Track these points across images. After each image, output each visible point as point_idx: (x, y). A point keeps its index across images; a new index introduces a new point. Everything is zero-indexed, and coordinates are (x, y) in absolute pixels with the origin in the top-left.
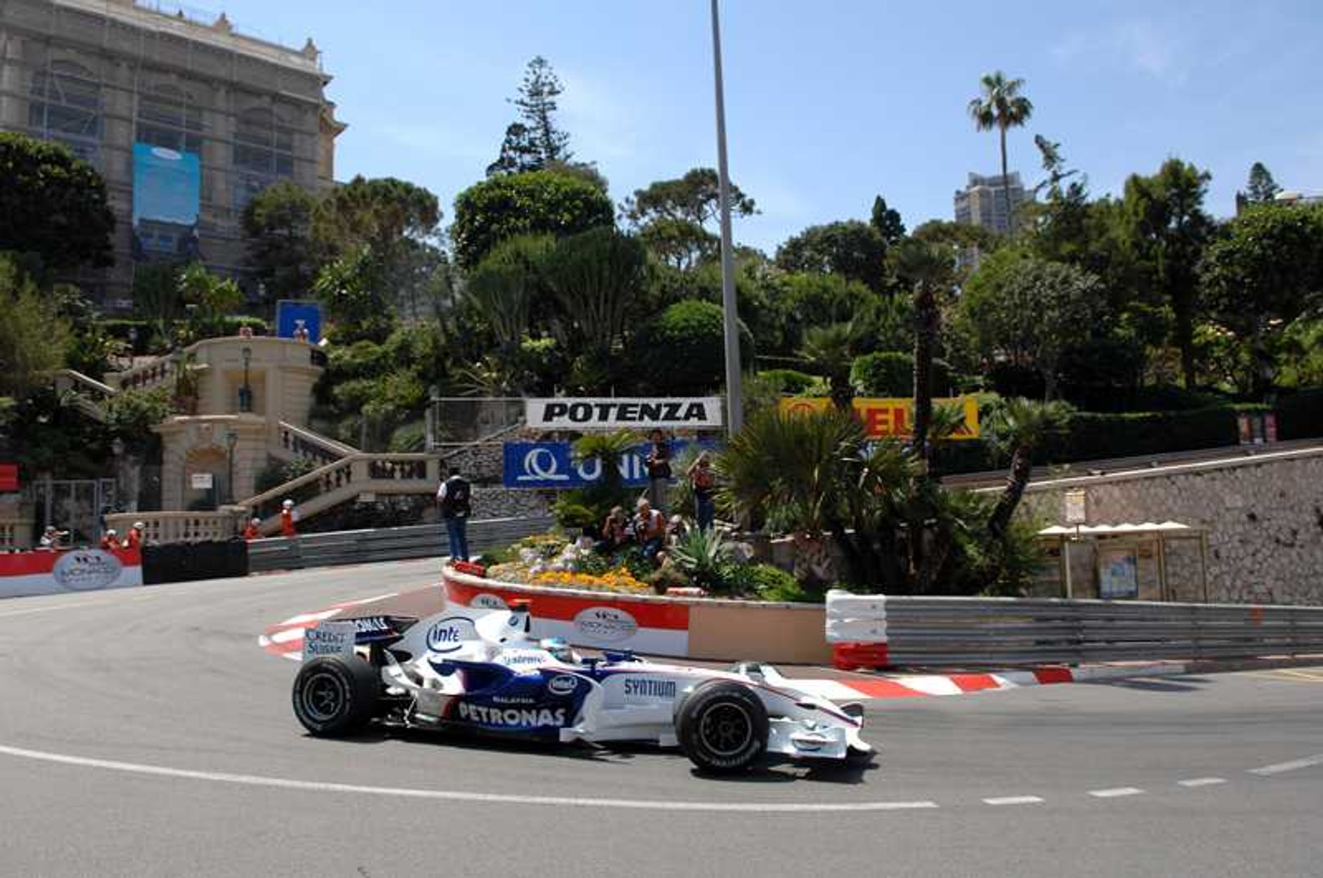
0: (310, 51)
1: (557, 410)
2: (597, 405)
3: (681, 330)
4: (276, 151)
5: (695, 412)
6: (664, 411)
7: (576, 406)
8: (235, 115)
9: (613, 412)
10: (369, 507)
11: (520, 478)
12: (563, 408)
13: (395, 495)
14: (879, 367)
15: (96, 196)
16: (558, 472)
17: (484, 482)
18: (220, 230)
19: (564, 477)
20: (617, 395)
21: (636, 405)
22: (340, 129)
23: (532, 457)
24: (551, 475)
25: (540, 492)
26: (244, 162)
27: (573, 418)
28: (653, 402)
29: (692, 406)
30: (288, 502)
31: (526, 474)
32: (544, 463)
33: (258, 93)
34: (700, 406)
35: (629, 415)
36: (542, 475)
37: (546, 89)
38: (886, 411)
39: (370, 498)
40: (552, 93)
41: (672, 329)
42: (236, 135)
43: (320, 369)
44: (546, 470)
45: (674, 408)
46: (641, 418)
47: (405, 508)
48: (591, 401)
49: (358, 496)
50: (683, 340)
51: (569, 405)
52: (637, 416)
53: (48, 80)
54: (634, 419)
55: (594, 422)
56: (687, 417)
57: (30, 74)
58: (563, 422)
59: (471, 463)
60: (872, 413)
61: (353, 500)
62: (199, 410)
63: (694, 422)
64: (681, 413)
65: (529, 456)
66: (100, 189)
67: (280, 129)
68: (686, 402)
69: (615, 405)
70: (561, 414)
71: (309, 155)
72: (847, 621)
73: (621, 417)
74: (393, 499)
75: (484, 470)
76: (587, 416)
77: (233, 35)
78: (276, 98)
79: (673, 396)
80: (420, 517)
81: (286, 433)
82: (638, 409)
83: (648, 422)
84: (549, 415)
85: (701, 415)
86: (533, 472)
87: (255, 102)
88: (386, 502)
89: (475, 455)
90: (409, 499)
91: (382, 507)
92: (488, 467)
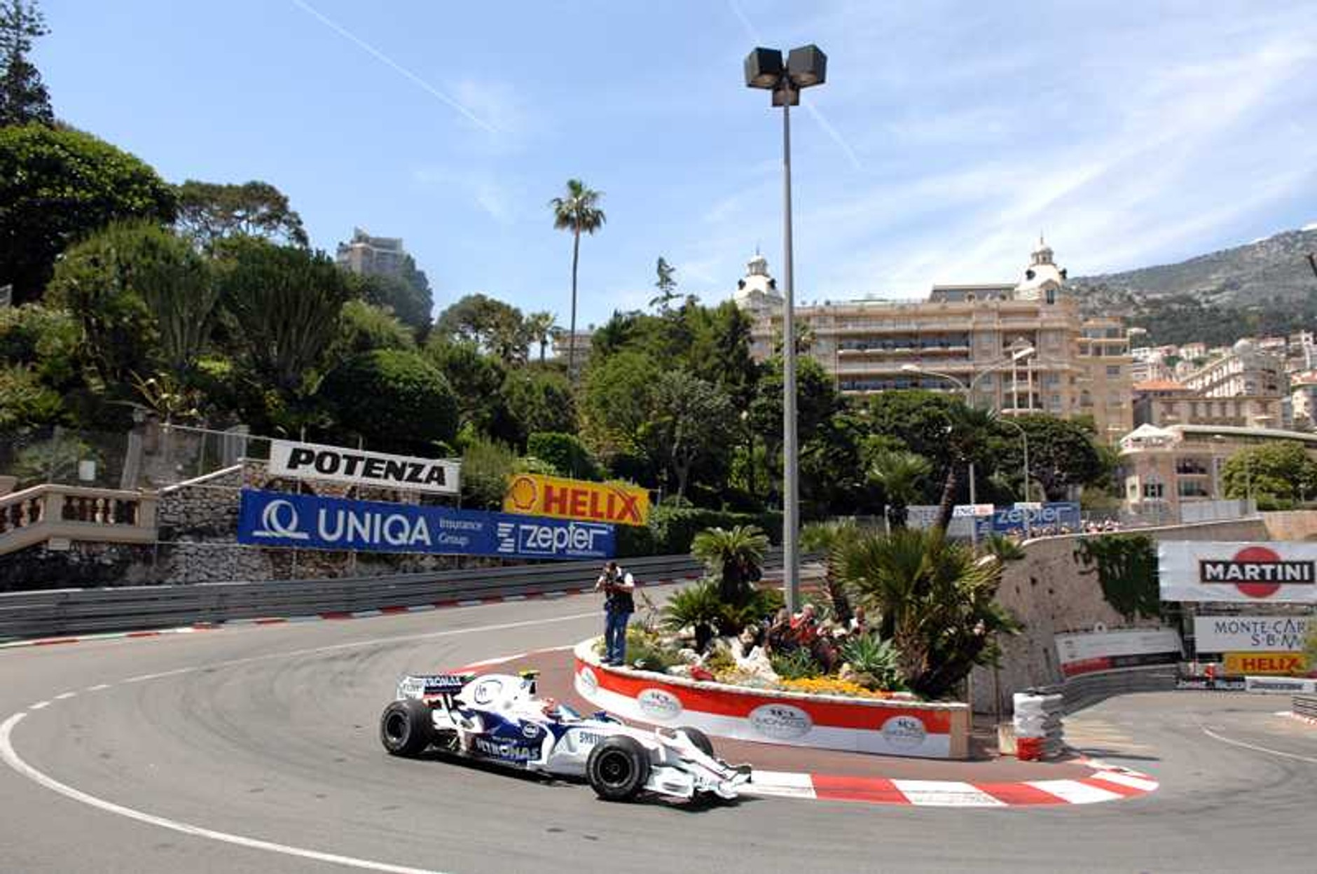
1: (303, 457)
2: (345, 457)
3: (406, 382)
5: (436, 475)
6: (409, 471)
7: (323, 455)
9: (360, 466)
10: (60, 557)
11: (257, 533)
12: (310, 453)
13: (95, 543)
16: (297, 530)
17: (199, 533)
19: (305, 536)
20: (365, 449)
21: (382, 462)
23: (272, 509)
24: (290, 533)
25: (264, 550)
27: (320, 468)
28: (399, 460)
31: (263, 529)
32: (284, 519)
34: (441, 470)
35: (375, 472)
36: (281, 532)
38: (585, 493)
39: (62, 546)
41: (396, 380)
44: (285, 526)
45: (418, 468)
46: (386, 477)
47: (109, 562)
48: (340, 451)
49: (46, 542)
50: (407, 394)
51: (317, 453)
52: (382, 473)
54: (378, 476)
55: (340, 476)
56: (428, 481)
58: (307, 472)
59: (181, 508)
60: (576, 493)
61: (37, 547)
63: (434, 486)
64: (423, 475)
65: (268, 508)
68: (429, 464)
69: (362, 459)
70: (307, 462)
73: (367, 473)
74: (94, 549)
75: (196, 519)
76: (334, 468)
79: (418, 456)
80: (123, 573)
82: (384, 466)
83: (391, 482)
84: (293, 463)
85: (441, 481)
86: (272, 528)
88: (83, 552)
89: (186, 498)
90: (114, 550)
91: (76, 559)
92: (201, 514)
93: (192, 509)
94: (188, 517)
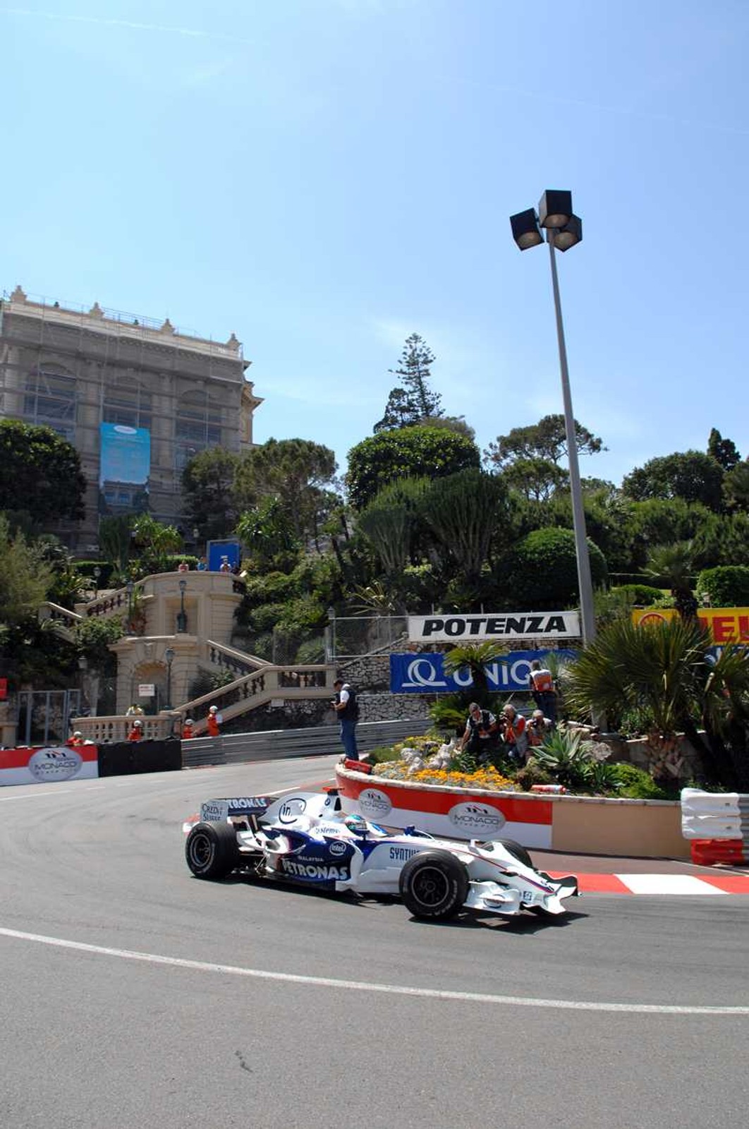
0: (234, 343)
1: (434, 626)
2: (468, 621)
3: (541, 553)
4: (207, 423)
5: (555, 624)
6: (528, 624)
7: (450, 622)
8: (176, 397)
9: (483, 626)
10: (279, 711)
11: (405, 685)
12: (440, 623)
13: (300, 700)
14: (722, 579)
15: (72, 465)
16: (436, 680)
17: (374, 688)
18: (165, 487)
19: (443, 684)
20: (486, 612)
21: (504, 620)
22: (257, 402)
23: (414, 667)
24: (431, 682)
25: (423, 697)
26: (184, 433)
27: (449, 632)
28: (518, 617)
29: (552, 619)
30: (213, 708)
31: (410, 682)
32: (425, 672)
33: (194, 379)
34: (560, 620)
35: (496, 629)
36: (423, 682)
37: (421, 359)
38: (731, 619)
39: (279, 703)
40: (426, 362)
41: (533, 553)
42: (178, 413)
43: (241, 596)
44: (426, 677)
45: (537, 621)
46: (508, 631)
47: (309, 712)
48: (464, 617)
49: (270, 702)
50: (541, 562)
51: (445, 621)
52: (504, 629)
53: (38, 378)
54: (501, 632)
55: (467, 635)
56: (548, 630)
57: (25, 375)
58: (441, 636)
59: (364, 672)
60: (718, 621)
61: (266, 705)
62: (146, 632)
63: (555, 633)
64: (543, 625)
65: (412, 666)
66: (76, 460)
67: (212, 406)
68: (547, 616)
69: (484, 620)
70: (438, 629)
71: (232, 424)
72: (701, 817)
74: (299, 704)
75: (374, 679)
76: (461, 630)
77: (175, 336)
78: (208, 381)
79: (535, 611)
80: (321, 720)
81: (213, 650)
82: (505, 623)
83: (513, 634)
84: (428, 630)
85: (561, 627)
86: (416, 680)
87: (191, 386)
88: (293, 707)
89: (366, 665)
90: (312, 704)
91: (290, 711)
92: (377, 675)
93: (371, 672)
94: (369, 678)
